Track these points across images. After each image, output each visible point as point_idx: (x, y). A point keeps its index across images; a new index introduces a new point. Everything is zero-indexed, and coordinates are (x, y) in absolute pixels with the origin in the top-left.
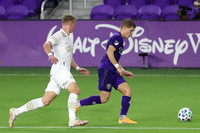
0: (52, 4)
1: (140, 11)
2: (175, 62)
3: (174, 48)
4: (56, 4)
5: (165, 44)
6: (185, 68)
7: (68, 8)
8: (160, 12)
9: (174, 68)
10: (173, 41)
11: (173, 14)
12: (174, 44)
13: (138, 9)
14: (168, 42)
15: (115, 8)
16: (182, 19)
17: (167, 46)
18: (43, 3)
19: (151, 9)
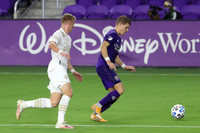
0: (24, 4)
1: (111, 11)
2: (146, 61)
3: (144, 47)
4: (29, 4)
5: (136, 43)
6: (155, 67)
7: (41, 8)
8: (131, 11)
9: (145, 67)
10: (144, 41)
11: (143, 14)
12: (145, 44)
13: (109, 9)
14: (139, 41)
15: (86, 8)
16: (152, 19)
17: (138, 45)
18: (16, 3)
19: (122, 8)
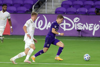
0: (37, 6)
1: (78, 10)
2: (94, 34)
3: (93, 28)
4: (39, 6)
5: (89, 26)
6: (98, 37)
7: (45, 8)
8: (87, 11)
9: (93, 37)
10: (93, 25)
11: (93, 12)
12: (93, 26)
13: (77, 9)
14: (90, 25)
15: (66, 8)
17: (90, 27)
18: (34, 6)
19: (83, 9)
